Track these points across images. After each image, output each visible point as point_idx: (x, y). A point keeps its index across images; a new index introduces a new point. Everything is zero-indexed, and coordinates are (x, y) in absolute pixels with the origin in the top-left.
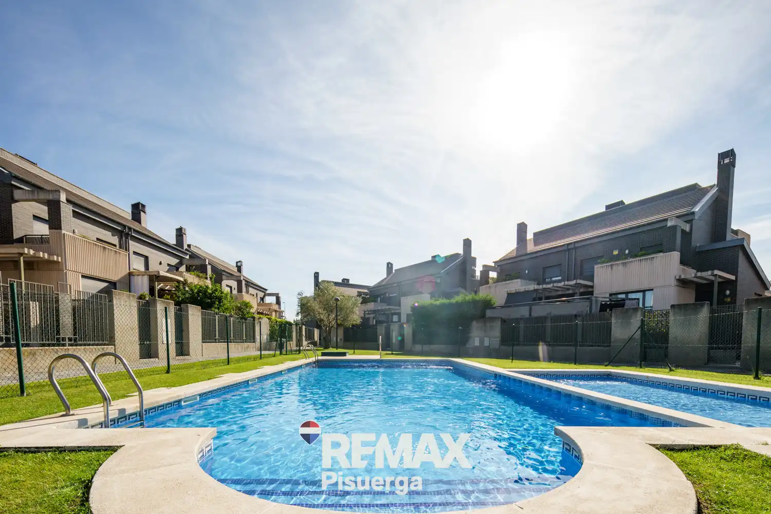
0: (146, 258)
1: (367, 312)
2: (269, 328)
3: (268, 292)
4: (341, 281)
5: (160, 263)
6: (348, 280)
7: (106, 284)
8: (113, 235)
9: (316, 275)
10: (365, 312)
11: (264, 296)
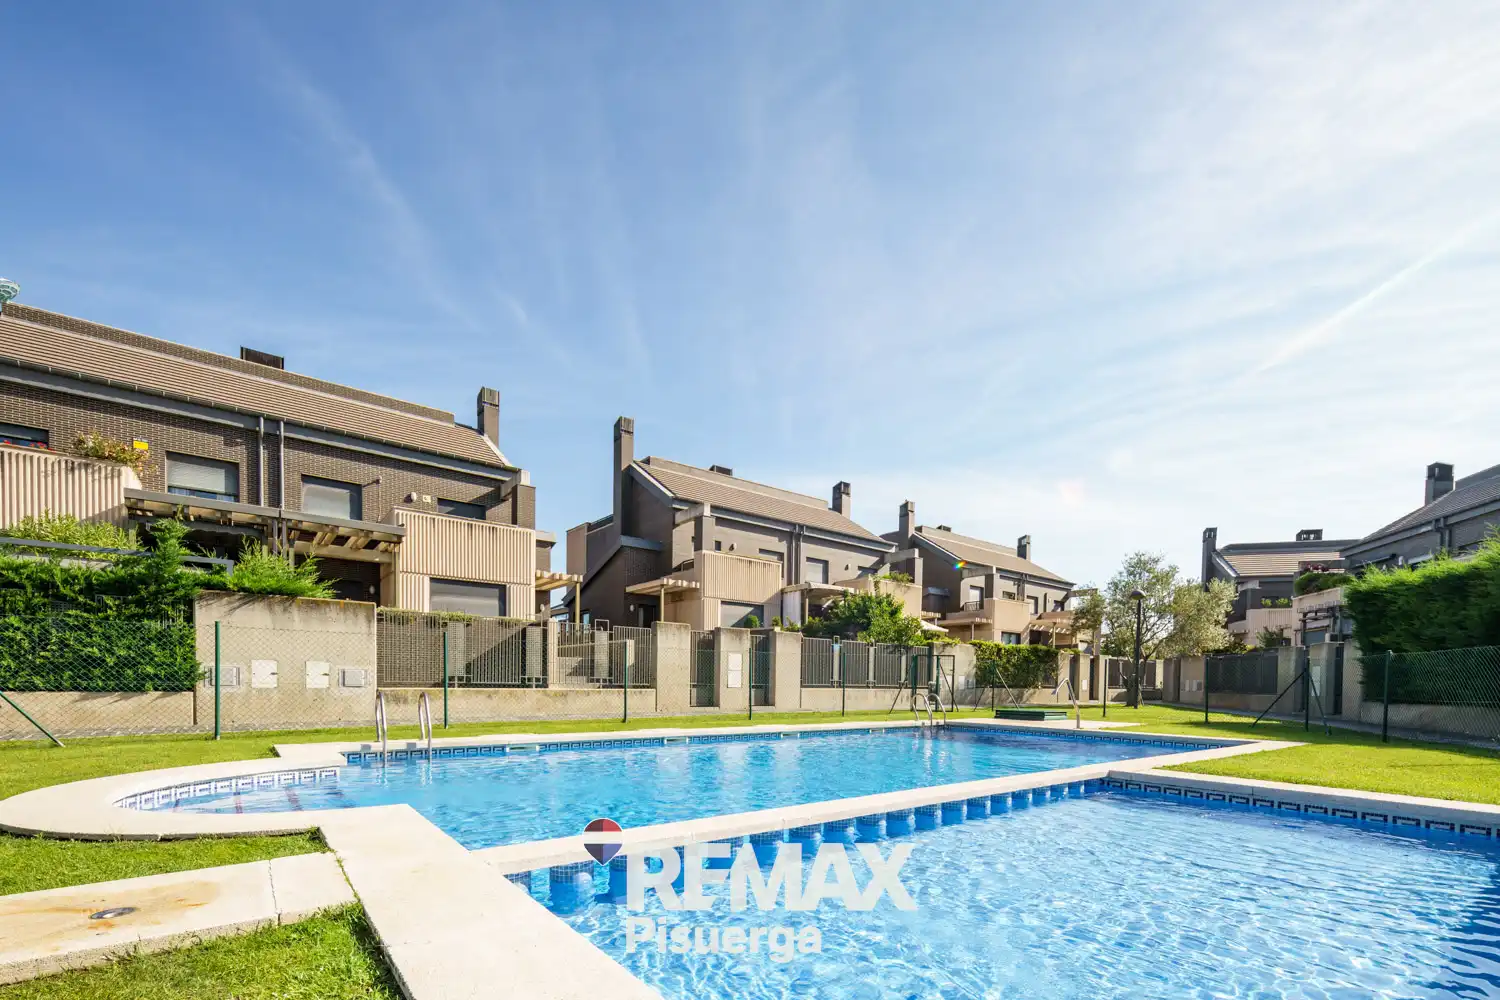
0: (826, 563)
1: (1309, 615)
2: (975, 662)
3: (1075, 588)
4: (1293, 539)
5: (847, 568)
6: (1318, 533)
7: (750, 609)
8: (780, 541)
9: (1210, 535)
10: (1305, 615)
11: (1066, 598)
